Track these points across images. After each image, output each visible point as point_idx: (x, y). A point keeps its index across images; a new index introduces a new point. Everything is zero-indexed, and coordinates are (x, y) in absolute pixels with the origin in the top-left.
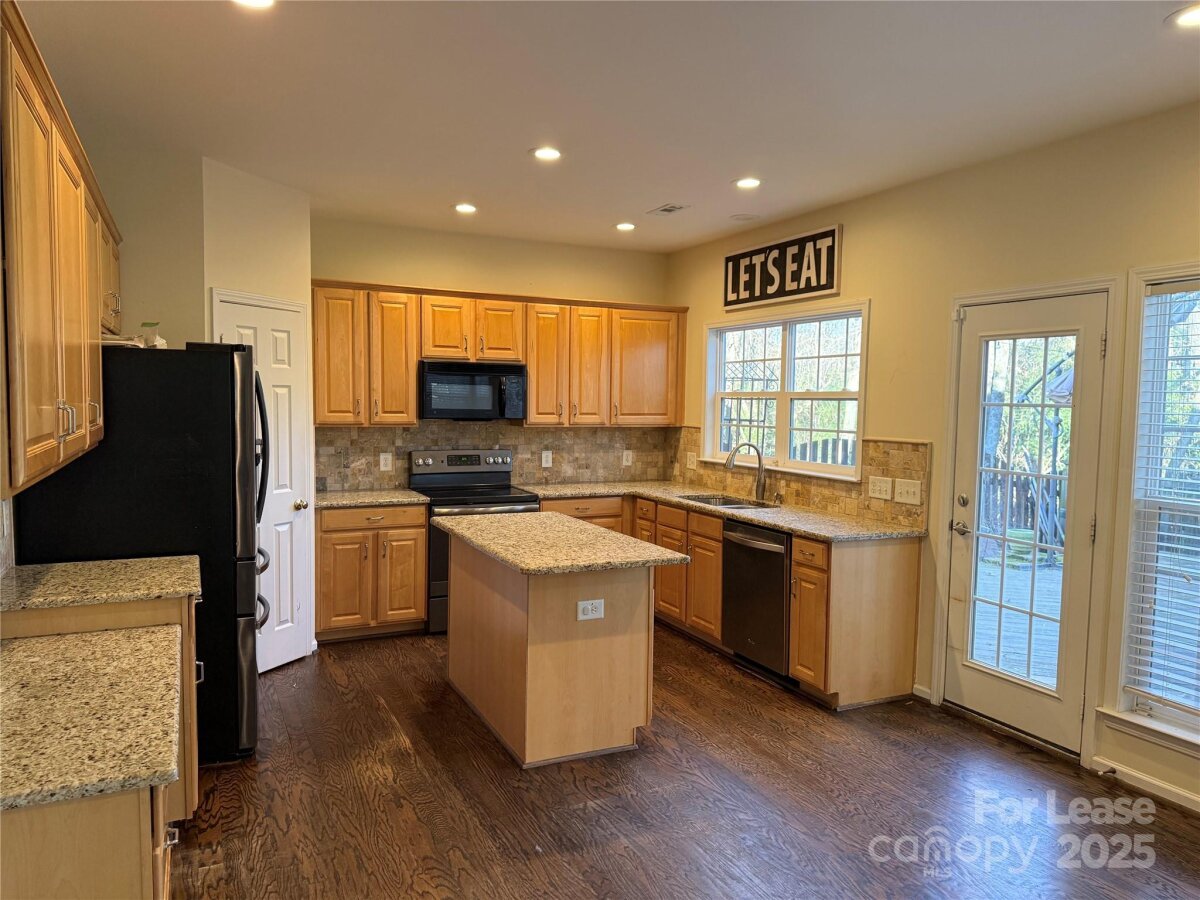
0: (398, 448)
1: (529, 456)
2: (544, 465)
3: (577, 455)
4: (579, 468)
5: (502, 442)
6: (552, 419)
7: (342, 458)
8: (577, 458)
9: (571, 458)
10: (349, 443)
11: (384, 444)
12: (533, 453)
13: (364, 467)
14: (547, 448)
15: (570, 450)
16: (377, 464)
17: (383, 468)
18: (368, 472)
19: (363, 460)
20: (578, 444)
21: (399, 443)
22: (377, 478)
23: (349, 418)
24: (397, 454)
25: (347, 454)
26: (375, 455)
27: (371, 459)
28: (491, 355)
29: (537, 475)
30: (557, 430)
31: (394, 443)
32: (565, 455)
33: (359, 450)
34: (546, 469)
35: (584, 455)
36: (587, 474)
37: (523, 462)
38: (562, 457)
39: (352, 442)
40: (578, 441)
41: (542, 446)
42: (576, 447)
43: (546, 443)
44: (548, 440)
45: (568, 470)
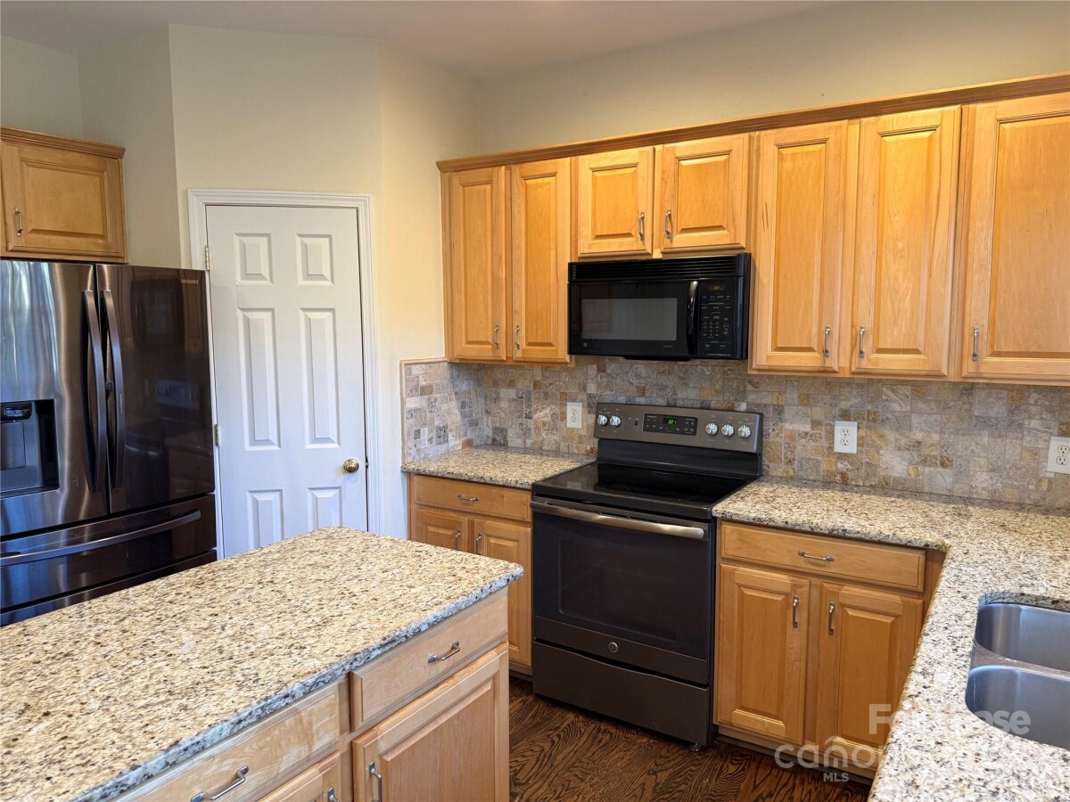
0: (590, 396)
1: (807, 428)
2: (838, 448)
3: (919, 436)
4: (924, 462)
5: (751, 398)
7: (524, 405)
8: (919, 443)
9: (903, 441)
10: (532, 385)
11: (573, 390)
12: (815, 423)
13: (548, 419)
14: (846, 416)
15: (902, 424)
16: (564, 418)
17: (570, 424)
18: (553, 428)
19: (548, 411)
20: (921, 413)
21: (592, 389)
22: (564, 437)
23: (490, 351)
24: (589, 406)
25: (529, 400)
26: (561, 404)
27: (557, 409)
29: (824, 466)
31: (585, 389)
32: (891, 435)
33: (542, 396)
34: (842, 456)
35: (936, 437)
36: (943, 479)
37: (792, 437)
38: (882, 436)
39: (536, 385)
40: (921, 405)
41: (836, 411)
42: (915, 419)
43: (844, 405)
44: (851, 401)
45: (895, 464)
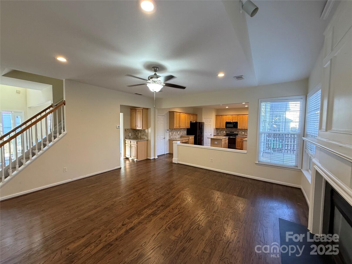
1: (241, 132)
5: (237, 131)
6: (241, 128)
7: (220, 131)
17: (224, 133)
21: (227, 130)
23: (219, 127)
28: (234, 121)
29: (242, 135)
30: (242, 130)
32: (246, 133)
39: (222, 130)
